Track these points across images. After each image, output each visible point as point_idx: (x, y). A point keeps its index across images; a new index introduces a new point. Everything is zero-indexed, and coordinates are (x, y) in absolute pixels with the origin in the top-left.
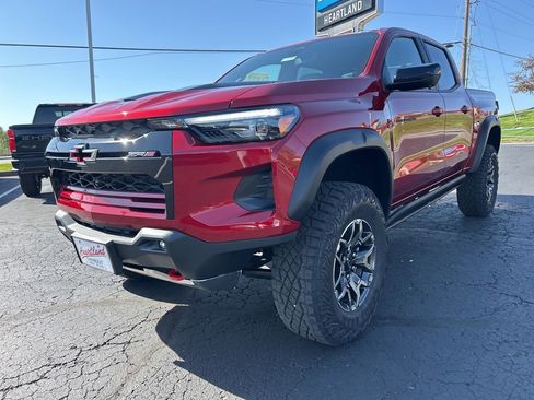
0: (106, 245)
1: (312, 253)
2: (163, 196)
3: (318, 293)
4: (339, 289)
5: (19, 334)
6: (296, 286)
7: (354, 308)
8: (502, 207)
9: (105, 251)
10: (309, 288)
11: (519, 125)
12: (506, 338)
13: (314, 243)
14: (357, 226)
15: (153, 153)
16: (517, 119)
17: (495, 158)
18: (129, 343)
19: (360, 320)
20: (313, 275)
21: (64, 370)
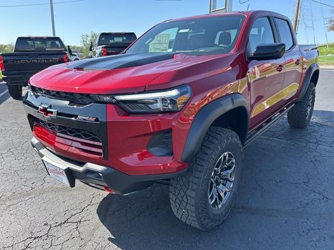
0: (64, 170)
1: (196, 180)
2: (100, 144)
3: (199, 205)
4: (212, 198)
5: (12, 212)
6: (185, 199)
7: (220, 206)
8: (315, 120)
9: (64, 173)
10: (193, 202)
11: (329, 53)
12: (313, 227)
13: (198, 174)
14: (225, 157)
15: (94, 119)
16: (328, 49)
17: (314, 90)
18: (80, 221)
19: (224, 213)
20: (196, 194)
21: (40, 242)
